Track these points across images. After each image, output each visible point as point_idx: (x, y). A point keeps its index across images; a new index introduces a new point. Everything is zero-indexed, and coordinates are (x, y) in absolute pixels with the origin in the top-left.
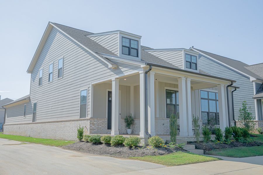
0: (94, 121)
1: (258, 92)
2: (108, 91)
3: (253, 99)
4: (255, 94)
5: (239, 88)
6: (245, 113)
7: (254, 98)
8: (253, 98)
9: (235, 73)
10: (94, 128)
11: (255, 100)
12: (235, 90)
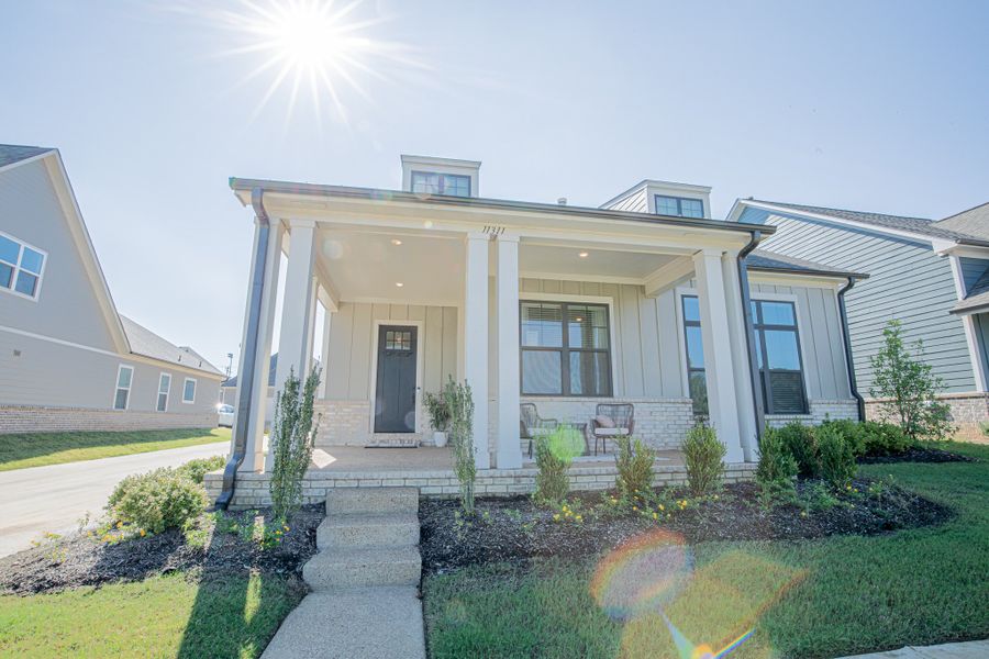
0: (327, 410)
1: (972, 289)
2: (381, 326)
3: (955, 316)
4: (960, 299)
5: (866, 276)
6: (899, 366)
7: (957, 312)
8: (952, 313)
9: (879, 240)
10: (328, 429)
11: (966, 320)
12: (850, 286)
